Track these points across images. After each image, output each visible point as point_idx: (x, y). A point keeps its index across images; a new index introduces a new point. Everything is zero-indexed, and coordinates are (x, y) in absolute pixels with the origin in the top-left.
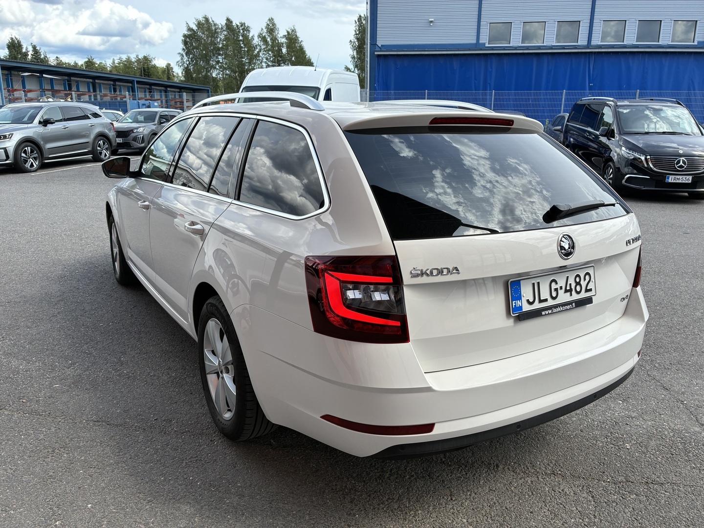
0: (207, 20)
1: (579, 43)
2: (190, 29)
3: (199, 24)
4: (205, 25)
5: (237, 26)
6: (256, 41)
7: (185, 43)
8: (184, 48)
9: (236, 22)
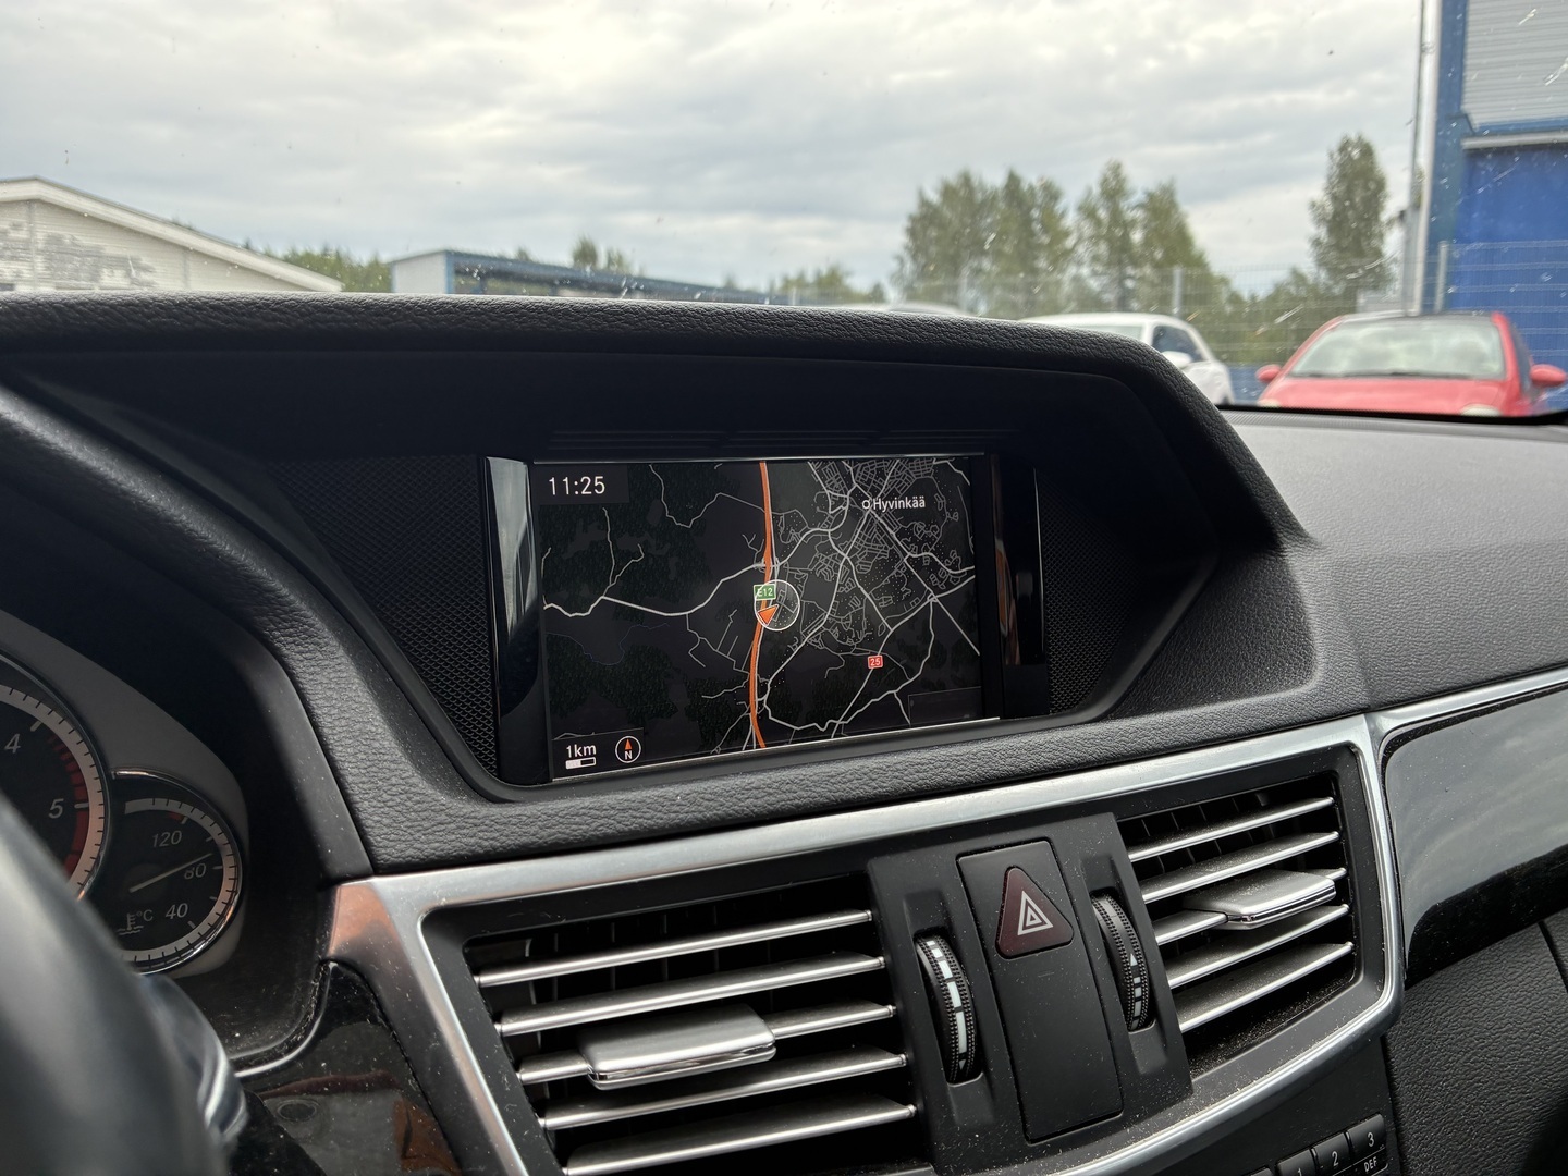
0: (966, 180)
2: (924, 203)
3: (948, 192)
4: (961, 194)
5: (1031, 188)
6: (1071, 220)
8: (909, 243)
9: (1031, 178)
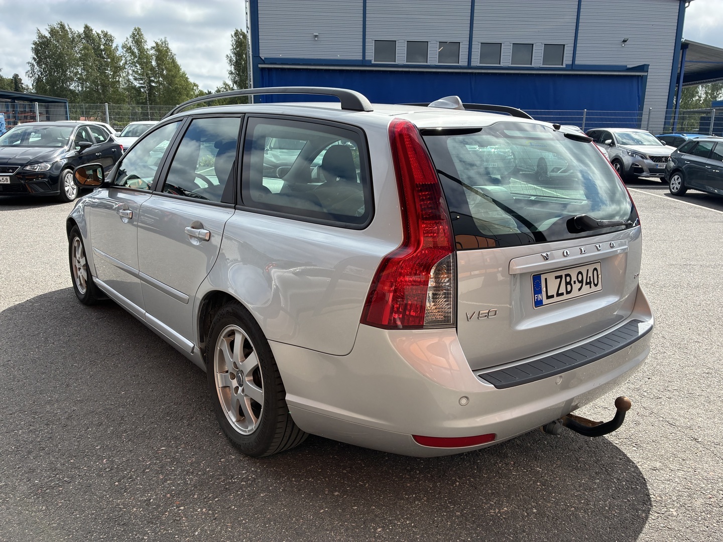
1: (461, 64)
2: (41, 37)
3: (53, 32)
4: (60, 32)
5: (98, 34)
7: (36, 51)
8: (35, 57)
